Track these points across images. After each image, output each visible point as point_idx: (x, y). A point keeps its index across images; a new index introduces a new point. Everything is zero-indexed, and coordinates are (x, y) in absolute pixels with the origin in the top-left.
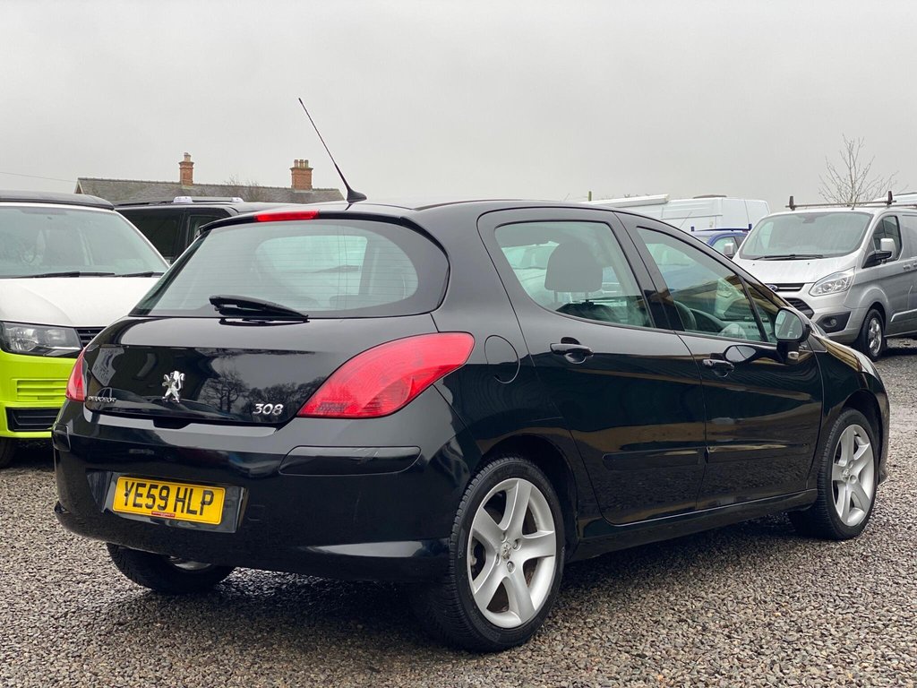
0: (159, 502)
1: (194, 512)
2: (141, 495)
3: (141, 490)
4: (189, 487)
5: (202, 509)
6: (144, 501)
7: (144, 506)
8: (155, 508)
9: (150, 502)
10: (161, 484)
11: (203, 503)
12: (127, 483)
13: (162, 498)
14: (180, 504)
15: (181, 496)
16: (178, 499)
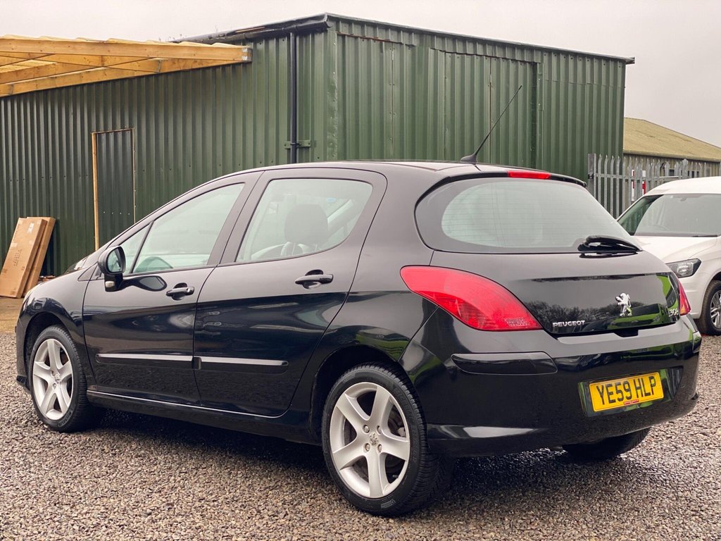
0: (626, 394)
1: (649, 394)
2: (612, 393)
3: (610, 390)
4: (640, 377)
5: (652, 390)
6: (615, 396)
7: (617, 400)
8: (625, 400)
9: (620, 396)
10: (622, 381)
11: (652, 386)
12: (597, 387)
13: (627, 390)
14: (639, 391)
15: (638, 385)
16: (637, 389)
